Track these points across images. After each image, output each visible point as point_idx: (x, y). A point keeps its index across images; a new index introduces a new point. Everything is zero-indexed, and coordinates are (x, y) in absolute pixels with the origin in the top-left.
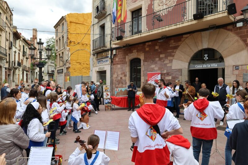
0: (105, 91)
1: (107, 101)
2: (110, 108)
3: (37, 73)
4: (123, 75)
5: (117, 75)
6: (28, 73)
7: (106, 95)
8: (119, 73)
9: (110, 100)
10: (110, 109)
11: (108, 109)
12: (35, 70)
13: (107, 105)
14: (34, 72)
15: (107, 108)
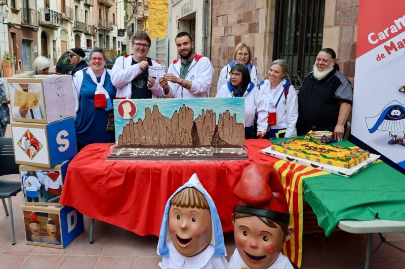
0: (23, 114)
1: (33, 185)
2: (51, 228)
3: (114, 38)
4: (246, 26)
5: (226, 29)
6: (92, 38)
7: (26, 143)
8: (233, 18)
9: (54, 177)
10: (52, 238)
11: (43, 233)
12: (109, 31)
13: (34, 207)
14: (108, 37)
15: (33, 226)
